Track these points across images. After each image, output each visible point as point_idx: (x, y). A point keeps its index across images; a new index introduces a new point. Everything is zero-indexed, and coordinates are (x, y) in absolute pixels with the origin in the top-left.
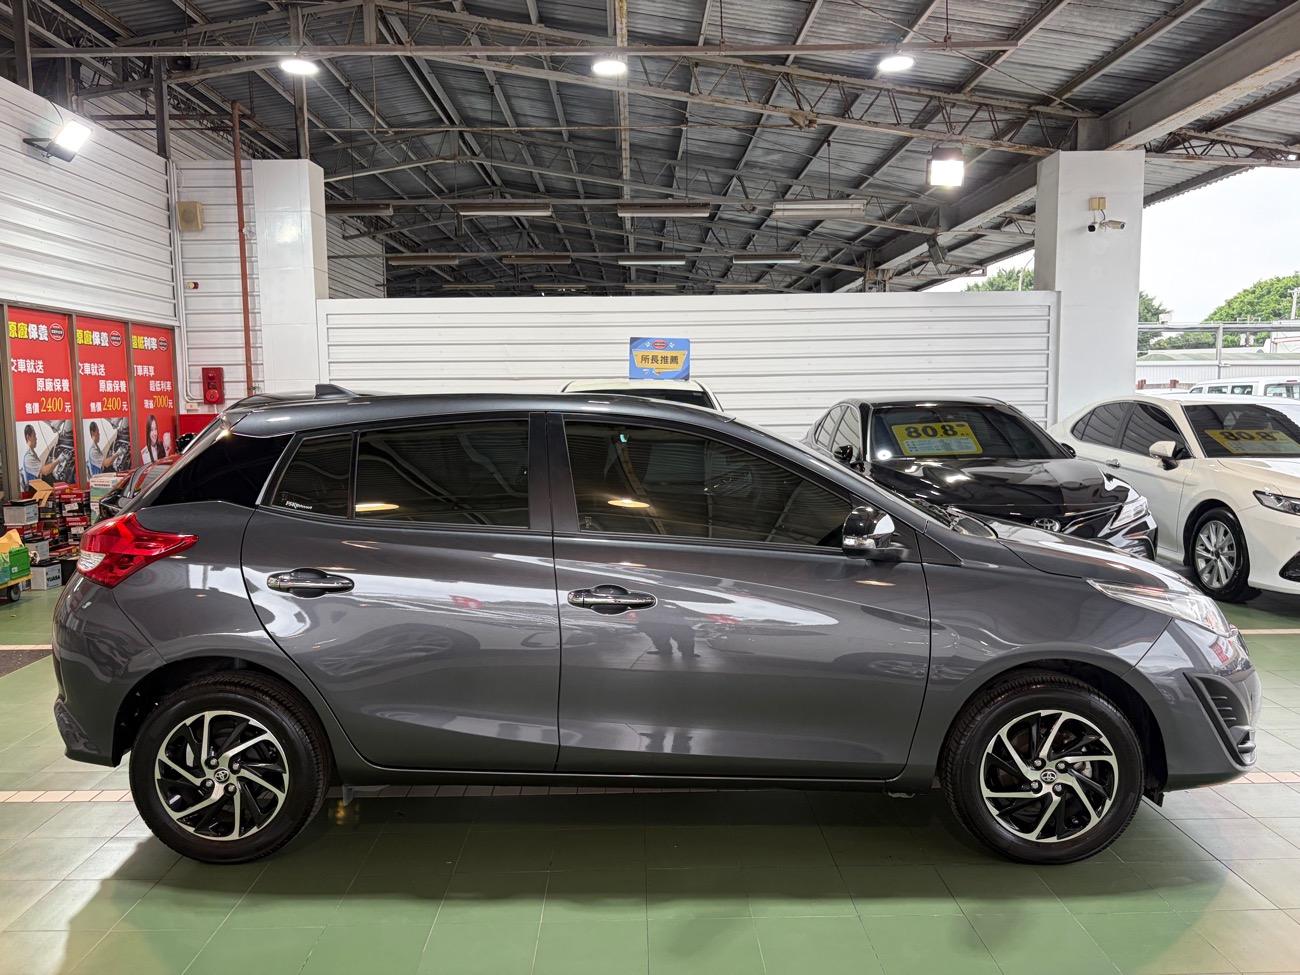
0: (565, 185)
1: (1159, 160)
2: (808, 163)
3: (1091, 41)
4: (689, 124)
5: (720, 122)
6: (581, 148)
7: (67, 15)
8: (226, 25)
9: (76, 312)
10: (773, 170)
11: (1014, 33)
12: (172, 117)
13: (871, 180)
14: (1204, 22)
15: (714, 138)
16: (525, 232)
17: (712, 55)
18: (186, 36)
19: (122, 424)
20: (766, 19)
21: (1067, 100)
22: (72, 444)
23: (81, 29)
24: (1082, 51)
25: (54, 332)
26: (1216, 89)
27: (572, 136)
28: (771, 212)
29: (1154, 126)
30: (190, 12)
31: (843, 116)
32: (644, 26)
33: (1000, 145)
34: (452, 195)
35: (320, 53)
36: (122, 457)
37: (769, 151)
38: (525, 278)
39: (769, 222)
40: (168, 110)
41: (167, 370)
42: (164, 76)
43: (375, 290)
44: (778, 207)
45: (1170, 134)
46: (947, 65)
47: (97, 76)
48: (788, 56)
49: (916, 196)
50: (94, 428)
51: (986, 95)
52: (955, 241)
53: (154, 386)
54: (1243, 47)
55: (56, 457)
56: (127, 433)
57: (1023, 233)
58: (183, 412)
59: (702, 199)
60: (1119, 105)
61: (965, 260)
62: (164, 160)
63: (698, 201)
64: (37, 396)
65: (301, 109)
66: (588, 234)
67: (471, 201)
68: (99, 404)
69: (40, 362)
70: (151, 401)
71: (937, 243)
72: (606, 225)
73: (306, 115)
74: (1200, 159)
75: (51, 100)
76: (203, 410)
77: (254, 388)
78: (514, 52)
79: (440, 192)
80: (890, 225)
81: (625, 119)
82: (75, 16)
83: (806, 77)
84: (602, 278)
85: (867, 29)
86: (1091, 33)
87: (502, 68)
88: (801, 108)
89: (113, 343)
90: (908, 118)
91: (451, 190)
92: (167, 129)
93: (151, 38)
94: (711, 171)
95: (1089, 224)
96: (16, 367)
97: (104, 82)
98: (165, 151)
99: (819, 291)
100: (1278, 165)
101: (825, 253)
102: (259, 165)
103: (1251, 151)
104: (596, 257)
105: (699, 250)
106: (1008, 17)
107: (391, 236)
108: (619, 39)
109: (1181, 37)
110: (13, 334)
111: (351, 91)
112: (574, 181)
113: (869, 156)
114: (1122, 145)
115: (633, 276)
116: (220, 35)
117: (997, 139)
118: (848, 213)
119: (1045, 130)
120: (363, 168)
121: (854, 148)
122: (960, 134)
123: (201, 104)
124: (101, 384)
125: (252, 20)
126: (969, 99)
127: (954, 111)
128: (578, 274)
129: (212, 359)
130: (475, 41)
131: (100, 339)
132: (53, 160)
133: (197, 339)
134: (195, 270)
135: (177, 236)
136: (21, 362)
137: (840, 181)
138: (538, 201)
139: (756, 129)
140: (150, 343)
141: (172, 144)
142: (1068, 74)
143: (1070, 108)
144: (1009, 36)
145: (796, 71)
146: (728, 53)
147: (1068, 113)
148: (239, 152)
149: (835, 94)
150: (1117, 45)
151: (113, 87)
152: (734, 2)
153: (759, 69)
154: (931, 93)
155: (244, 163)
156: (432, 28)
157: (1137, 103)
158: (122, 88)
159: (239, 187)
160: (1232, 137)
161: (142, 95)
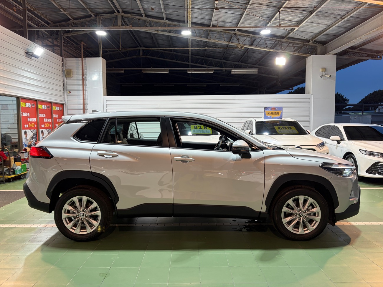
1: (340, 57)
2: (241, 58)
3: (320, 25)
4: (208, 47)
5: (217, 46)
7: (36, 18)
8: (79, 20)
9: (38, 100)
10: (231, 60)
12: (64, 46)
13: (260, 63)
14: (351, 20)
15: (215, 51)
17: (214, 29)
20: (229, 19)
21: (314, 41)
22: (36, 136)
23: (40, 21)
24: (318, 28)
25: (32, 105)
26: (355, 38)
27: (174, 51)
28: (231, 72)
30: (71, 18)
31: (251, 45)
32: (195, 21)
33: (296, 54)
35: (106, 29)
37: (230, 54)
40: (63, 44)
42: (62, 34)
44: (233, 70)
45: (343, 50)
46: (281, 32)
47: (43, 34)
48: (236, 29)
50: (42, 132)
51: (292, 39)
52: (284, 80)
53: (58, 120)
54: (363, 27)
55: (32, 139)
60: (329, 42)
61: (287, 85)
62: (62, 58)
63: (210, 69)
64: (28, 123)
65: (100, 44)
67: (146, 69)
68: (44, 125)
69: (29, 113)
70: (57, 124)
71: (278, 80)
73: (101, 46)
74: (352, 57)
75: (32, 41)
80: (265, 75)
81: (190, 46)
82: (38, 18)
83: (241, 34)
85: (258, 22)
86: (320, 23)
87: (156, 32)
88: (239, 43)
89: (48, 108)
90: (270, 46)
92: (63, 49)
93: (58, 24)
94: (214, 60)
95: (321, 75)
96: (22, 115)
97: (45, 36)
98: (62, 55)
100: (375, 59)
102: (87, 58)
103: (367, 55)
105: (211, 82)
106: (298, 19)
108: (189, 24)
109: (345, 24)
110: (22, 106)
112: (175, 62)
113: (259, 56)
114: (330, 54)
117: (295, 52)
118: (253, 72)
119: (308, 49)
121: (255, 54)
122: (284, 50)
123: (71, 42)
124: (44, 120)
125: (87, 19)
126: (287, 41)
127: (283, 44)
129: (74, 113)
130: (148, 25)
131: (44, 107)
132: (33, 58)
133: (70, 107)
134: (70, 88)
135: (65, 79)
136: (24, 113)
138: (165, 69)
139: (227, 49)
140: (57, 108)
141: (64, 53)
142: (314, 34)
143: (315, 43)
144: (298, 24)
145: (238, 33)
146: (219, 29)
147: (315, 45)
148: (82, 56)
149: (249, 39)
150: (328, 26)
151: (48, 37)
152: (221, 14)
153: (227, 33)
154: (276, 39)
155: (84, 58)
156: (137, 21)
157: (334, 42)
158: (50, 38)
159: (82, 65)
160: (361, 51)
161: (56, 40)
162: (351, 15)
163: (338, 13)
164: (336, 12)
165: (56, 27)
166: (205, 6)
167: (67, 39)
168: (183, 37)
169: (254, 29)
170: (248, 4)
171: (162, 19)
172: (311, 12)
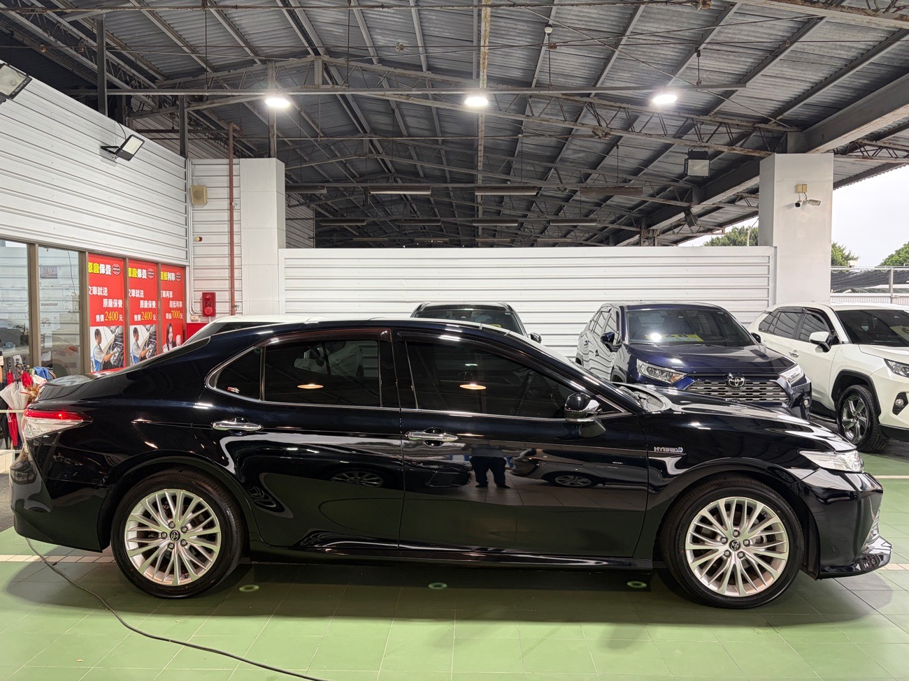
0: (437, 173)
1: (842, 159)
2: (603, 159)
3: (796, 82)
4: (524, 134)
5: (544, 132)
6: (450, 149)
7: (127, 67)
8: (227, 73)
9: (128, 256)
10: (578, 163)
11: (743, 79)
12: (190, 131)
13: (646, 170)
14: (872, 71)
15: (539, 143)
16: (408, 203)
17: (543, 92)
18: (200, 80)
19: (153, 329)
20: (577, 68)
21: (780, 120)
22: (122, 342)
23: (135, 75)
24: (790, 89)
25: (115, 269)
26: (881, 114)
27: (444, 141)
29: (840, 138)
30: (208, 69)
31: (627, 130)
32: (497, 73)
33: (734, 150)
34: (362, 179)
35: (291, 93)
36: (151, 351)
37: (576, 151)
38: (406, 234)
39: (575, 197)
40: (187, 127)
41: (181, 294)
42: (186, 105)
43: (308, 241)
45: (851, 143)
46: (701, 98)
47: (142, 105)
48: (591, 93)
49: (677, 181)
50: (136, 331)
51: (724, 116)
52: (703, 211)
53: (173, 304)
55: (113, 350)
56: (155, 335)
57: (750, 206)
58: (189, 321)
59: (531, 183)
60: (815, 123)
61: (713, 224)
62: (184, 159)
63: (529, 185)
64: (103, 311)
65: (273, 126)
66: (451, 204)
67: (378, 184)
68: (139, 316)
69: (106, 289)
70: (170, 314)
71: (690, 212)
72: (464, 199)
73: (276, 132)
74: (872, 159)
75: (118, 122)
76: (202, 321)
77: (236, 306)
79: (353, 176)
80: (658, 200)
81: (481, 131)
82: (132, 68)
83: (604, 105)
84: (459, 234)
85: (645, 75)
86: (796, 78)
87: (403, 100)
88: (600, 125)
89: (150, 276)
90: (671, 131)
91: (361, 175)
92: (186, 139)
93: (178, 81)
94: (536, 164)
95: (796, 202)
96: (92, 292)
97: (144, 109)
98: (185, 154)
99: (608, 244)
101: (613, 218)
102: (242, 160)
103: (907, 153)
104: (456, 220)
105: (525, 216)
106: (741, 68)
107: (319, 206)
108: (481, 82)
109: (857, 80)
110: (90, 270)
111: (302, 113)
112: (444, 170)
113: (644, 155)
114: (818, 150)
115: (480, 233)
116: (222, 79)
117: (733, 146)
119: (765, 140)
120: (305, 162)
121: (634, 149)
122: (707, 142)
123: (206, 122)
124: (141, 303)
125: (242, 71)
126: (713, 120)
127: (703, 126)
128: (443, 231)
129: (208, 287)
130: (385, 84)
131: (141, 274)
132: (119, 160)
133: (200, 273)
134: (200, 228)
135: (190, 208)
136: (95, 288)
137: (624, 171)
138: (422, 185)
139: (568, 138)
140: (171, 276)
141: (189, 150)
142: (780, 103)
143: (782, 125)
144: (740, 79)
146: (554, 92)
147: (780, 128)
148: (232, 155)
149: (622, 115)
150: (813, 85)
151: (152, 112)
152: (556, 58)
153: (572, 100)
154: (688, 116)
155: (235, 161)
156: (358, 75)
157: (827, 123)
158: (159, 112)
159: (231, 176)
160: (894, 144)
161: (170, 117)
162: (872, 60)
163: (840, 54)
164: (835, 51)
165: (171, 88)
166: (521, 39)
167: (195, 115)
168: (466, 111)
169: (637, 91)
170: (623, 34)
171: (418, 67)
172: (773, 53)
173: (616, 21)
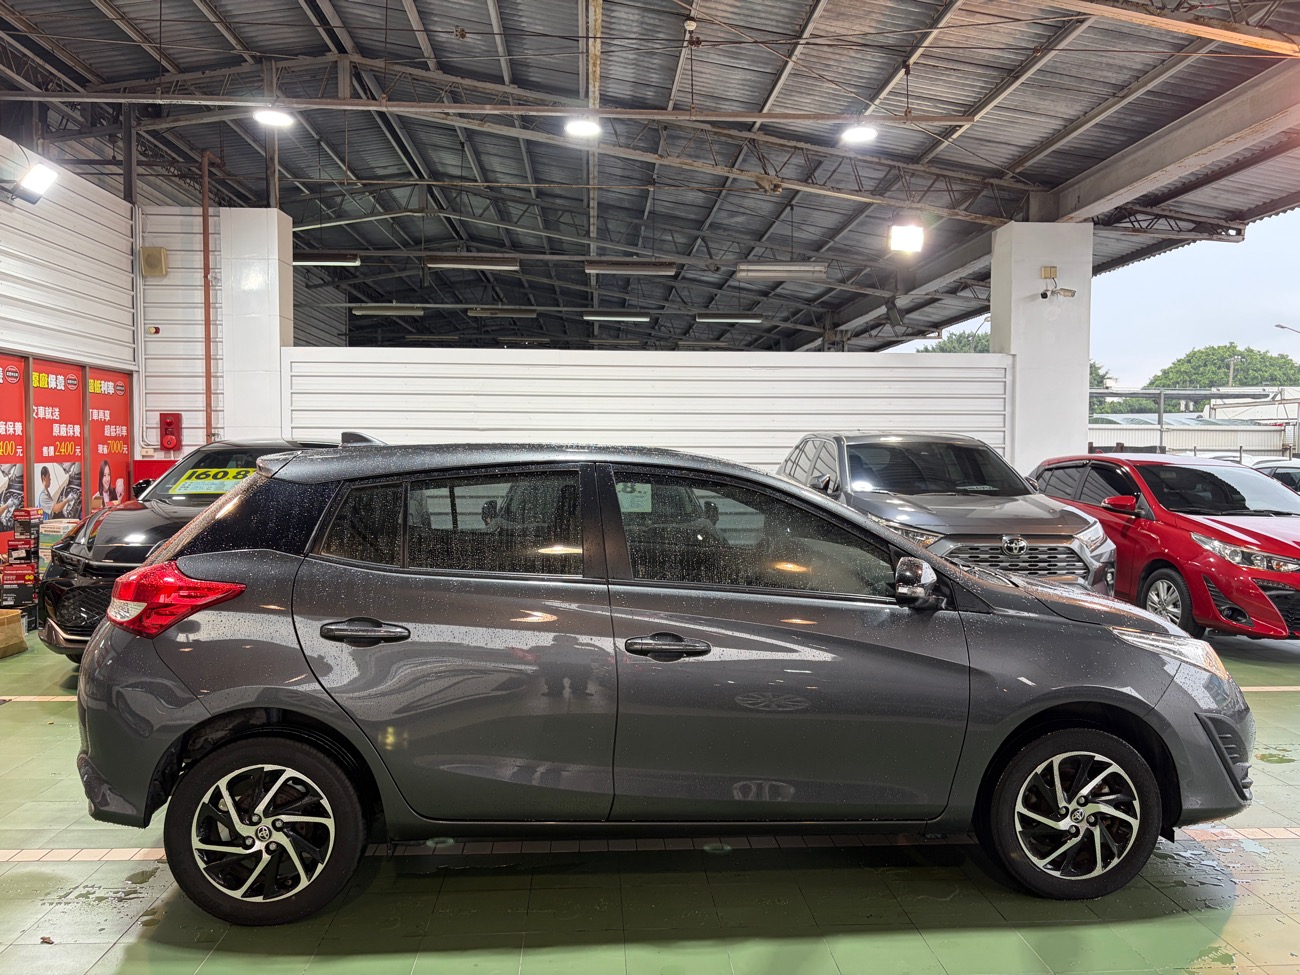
0: (530, 240)
1: (1105, 233)
2: (771, 226)
3: (1044, 119)
4: (657, 185)
5: (687, 184)
6: (549, 205)
7: (38, 60)
8: (199, 74)
9: (32, 355)
10: (737, 231)
11: (970, 110)
12: (140, 163)
13: (831, 244)
14: (1150, 103)
15: (680, 199)
16: (489, 286)
17: (682, 118)
18: (159, 85)
19: (75, 469)
20: (734, 88)
21: (1020, 174)
22: (22, 489)
23: (51, 74)
24: (1034, 128)
25: (10, 374)
26: (1161, 166)
27: (540, 193)
28: (734, 272)
29: (1102, 201)
30: (164, 63)
31: (806, 181)
32: (616, 90)
33: (957, 214)
34: (418, 247)
35: (295, 106)
36: (72, 503)
37: (733, 214)
38: (488, 331)
39: (731, 283)
40: (136, 156)
41: (124, 415)
42: (134, 123)
43: (336, 339)
44: (742, 267)
45: (1116, 208)
46: (907, 136)
47: (65, 121)
48: (755, 123)
49: (874, 261)
50: (45, 473)
51: (943, 166)
52: (912, 304)
53: (109, 431)
54: (1188, 127)
55: (6, 500)
56: (80, 479)
57: (977, 298)
58: (138, 457)
59: (668, 258)
60: (1068, 180)
61: (921, 323)
62: (130, 205)
63: (663, 260)
65: (272, 159)
66: (553, 289)
67: (439, 254)
68: (52, 448)
70: (106, 446)
71: (895, 306)
72: (571, 281)
73: (277, 167)
74: (1145, 232)
75: (18, 142)
76: (160, 456)
77: (214, 435)
78: (488, 110)
79: (406, 244)
80: (849, 288)
81: (594, 178)
82: (46, 61)
83: (772, 143)
84: (565, 333)
85: (831, 101)
86: (1041, 112)
87: (474, 126)
88: (766, 173)
89: (70, 387)
90: (869, 185)
91: (418, 242)
92: (134, 176)
93: (122, 84)
94: (677, 232)
95: (1042, 291)
97: (70, 126)
98: (131, 198)
99: (779, 350)
100: (1220, 240)
101: (785, 314)
102: (223, 210)
103: (1193, 226)
104: (560, 312)
105: (663, 307)
106: (965, 95)
107: (354, 286)
108: (591, 101)
109: (1128, 117)
111: (322, 143)
112: (540, 238)
113: (830, 220)
114: (1071, 218)
115: (596, 332)
116: (192, 85)
117: (953, 208)
118: (810, 275)
119: (998, 202)
120: (330, 219)
121: (816, 212)
122: (918, 202)
123: (169, 152)
124: (55, 430)
125: (226, 71)
126: (927, 170)
127: (913, 180)
128: (542, 328)
129: (170, 405)
131: (55, 382)
132: (18, 202)
133: (156, 384)
134: (156, 315)
135: (139, 281)
137: (802, 244)
138: (506, 255)
139: (721, 191)
140: (108, 387)
141: (139, 190)
142: (1020, 149)
143: (1024, 183)
144: (965, 112)
145: (762, 137)
146: (698, 118)
147: (1020, 186)
148: (207, 200)
149: (799, 160)
150: (1067, 124)
151: (80, 132)
152: (703, 70)
153: (725, 135)
154: (891, 163)
155: (211, 210)
156: (407, 85)
157: (1086, 178)
158: (90, 133)
159: (206, 233)
160: (1176, 212)
161: (110, 141)
162: (1150, 87)
163: (1105, 77)
164: (1099, 73)
167: (152, 140)
168: (569, 146)
172: (1012, 73)
173: (789, 17)
